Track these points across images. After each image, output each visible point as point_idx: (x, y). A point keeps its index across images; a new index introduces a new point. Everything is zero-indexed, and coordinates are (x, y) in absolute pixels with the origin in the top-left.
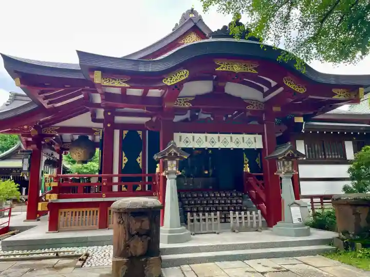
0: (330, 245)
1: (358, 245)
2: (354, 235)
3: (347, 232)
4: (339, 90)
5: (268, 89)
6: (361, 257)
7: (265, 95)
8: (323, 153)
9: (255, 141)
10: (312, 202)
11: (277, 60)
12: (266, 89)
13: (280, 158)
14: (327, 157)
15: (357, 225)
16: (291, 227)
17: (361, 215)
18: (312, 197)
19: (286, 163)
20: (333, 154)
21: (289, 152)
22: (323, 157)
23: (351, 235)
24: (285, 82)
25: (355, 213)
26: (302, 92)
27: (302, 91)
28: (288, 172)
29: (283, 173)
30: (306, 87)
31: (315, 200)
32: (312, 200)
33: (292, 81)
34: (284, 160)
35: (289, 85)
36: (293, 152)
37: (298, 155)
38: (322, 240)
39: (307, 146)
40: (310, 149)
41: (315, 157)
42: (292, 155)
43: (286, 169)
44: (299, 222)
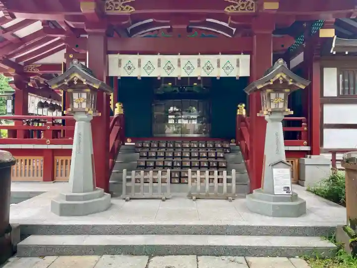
9: (238, 66)
10: (334, 160)
18: (334, 152)
19: (273, 96)
21: (278, 76)
28: (274, 112)
31: (338, 156)
32: (334, 156)
34: (269, 91)
36: (284, 76)
37: (294, 81)
38: (315, 228)
39: (341, 76)
40: (346, 80)
41: (349, 93)
42: (285, 82)
43: (273, 106)
44: (285, 193)
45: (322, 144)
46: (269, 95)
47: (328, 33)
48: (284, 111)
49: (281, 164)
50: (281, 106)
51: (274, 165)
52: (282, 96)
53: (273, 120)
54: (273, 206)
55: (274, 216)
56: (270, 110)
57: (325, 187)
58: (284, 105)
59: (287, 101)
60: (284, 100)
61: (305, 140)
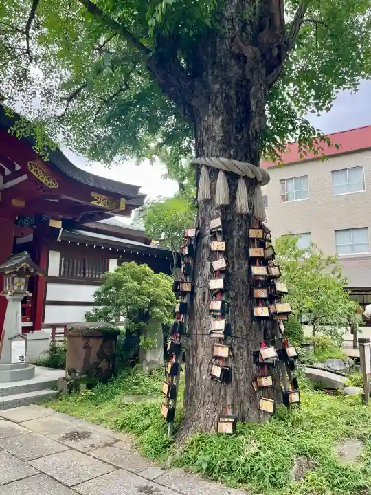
0: (53, 389)
1: (83, 385)
2: (80, 374)
3: (74, 371)
4: (98, 195)
5: (11, 173)
6: (81, 401)
7: (6, 179)
8: (82, 271)
10: (54, 333)
11: (9, 131)
12: (8, 172)
13: (7, 272)
14: (87, 275)
15: (86, 361)
16: (7, 369)
17: (92, 349)
18: (54, 327)
19: (16, 280)
20: (94, 272)
21: (23, 265)
22: (82, 276)
23: (77, 374)
24: (29, 168)
25: (86, 347)
26: (52, 187)
27: (52, 185)
28: (16, 293)
29: (9, 293)
30: (58, 181)
31: (58, 330)
32: (54, 330)
33: (40, 168)
34: (14, 275)
35: (34, 173)
36: (28, 265)
37: (35, 270)
38: (44, 383)
39: (63, 259)
40: (67, 263)
41: (72, 274)
42: (27, 269)
43: (16, 288)
44: (20, 361)
45: (43, 320)
46: (13, 279)
47: (57, 224)
48: (25, 292)
49: (19, 338)
50: (22, 288)
51: (12, 339)
52: (24, 280)
53: (14, 300)
54: (10, 372)
55: (10, 382)
56: (13, 291)
57: (46, 357)
58: (25, 287)
59: (27, 284)
60: (25, 283)
61: (28, 316)
